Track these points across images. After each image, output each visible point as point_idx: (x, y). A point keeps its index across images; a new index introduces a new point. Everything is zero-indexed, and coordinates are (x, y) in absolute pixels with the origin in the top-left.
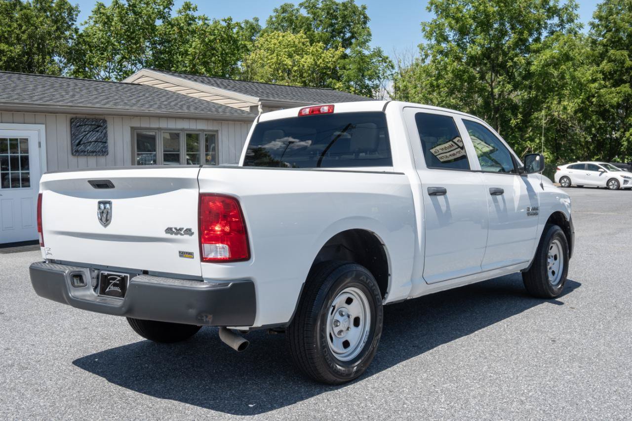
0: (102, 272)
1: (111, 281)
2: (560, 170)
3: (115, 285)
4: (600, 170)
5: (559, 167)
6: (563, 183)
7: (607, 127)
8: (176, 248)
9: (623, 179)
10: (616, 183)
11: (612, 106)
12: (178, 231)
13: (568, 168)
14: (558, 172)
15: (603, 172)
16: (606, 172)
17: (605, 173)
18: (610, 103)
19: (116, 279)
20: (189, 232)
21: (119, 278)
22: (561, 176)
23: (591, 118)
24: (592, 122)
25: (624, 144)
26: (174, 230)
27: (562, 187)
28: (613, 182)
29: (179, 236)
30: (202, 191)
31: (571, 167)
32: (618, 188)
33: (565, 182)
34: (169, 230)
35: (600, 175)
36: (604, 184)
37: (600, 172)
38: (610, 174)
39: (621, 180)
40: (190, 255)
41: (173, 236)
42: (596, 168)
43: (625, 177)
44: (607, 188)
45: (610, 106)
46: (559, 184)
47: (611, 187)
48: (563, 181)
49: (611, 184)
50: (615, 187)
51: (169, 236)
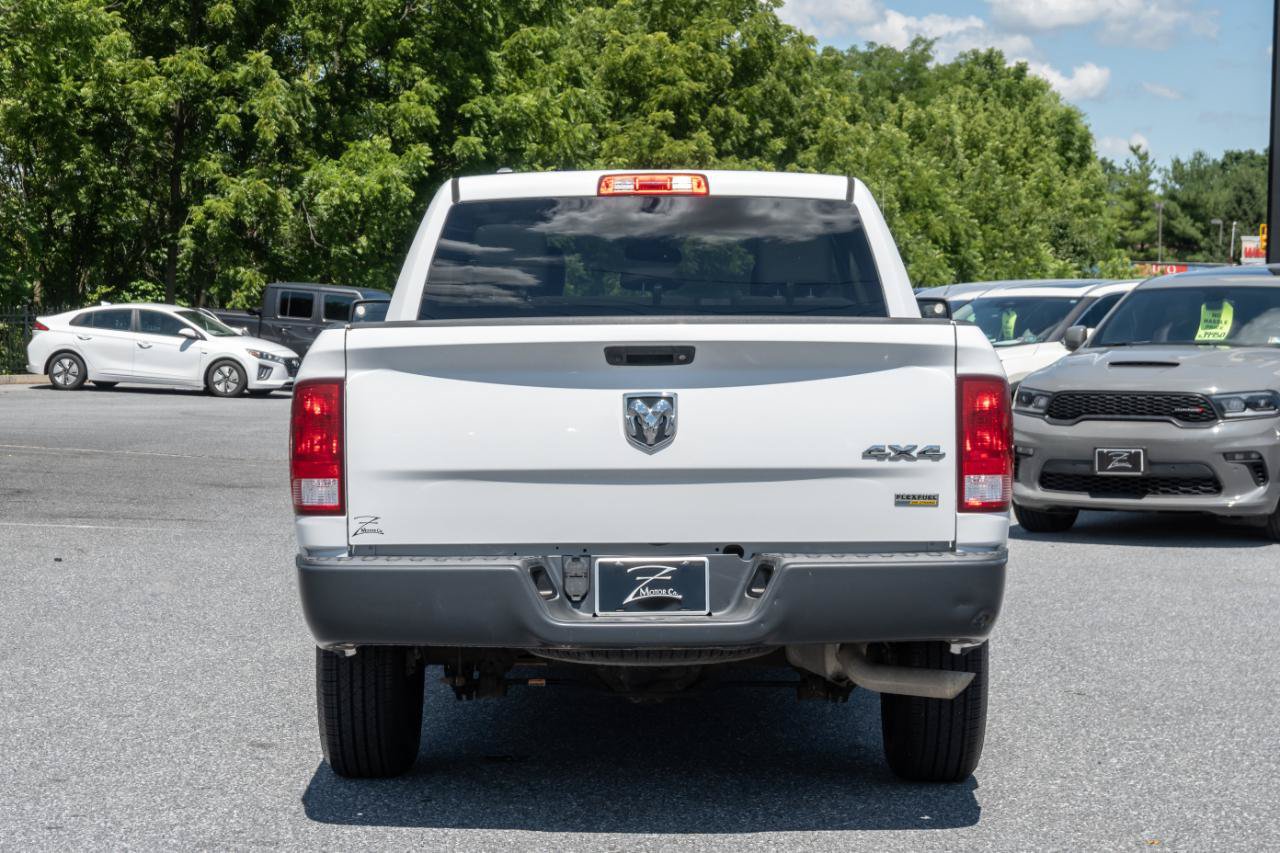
0: (600, 560)
1: (639, 578)
2: (46, 329)
3: (657, 585)
4: (183, 331)
5: (41, 320)
6: (59, 374)
7: (122, 188)
9: (257, 361)
10: (235, 375)
11: (143, 118)
12: (906, 452)
13: (73, 323)
14: (39, 337)
15: (191, 339)
16: (203, 338)
17: (198, 343)
18: (139, 105)
19: (658, 571)
20: (932, 454)
21: (669, 568)
22: (54, 351)
23: (76, 152)
24: (82, 166)
25: (183, 247)
26: (888, 450)
27: (55, 387)
28: (226, 369)
29: (902, 463)
30: (962, 370)
31: (86, 321)
32: (244, 392)
33: (66, 371)
34: (874, 453)
35: (183, 348)
36: (194, 376)
37: (183, 340)
38: (216, 346)
39: (251, 365)
40: (931, 500)
41: (886, 464)
42: (168, 326)
43: (262, 355)
44: (209, 391)
45: (137, 114)
46: (46, 380)
47: (220, 388)
48: (58, 369)
49: (217, 377)
50: (233, 387)
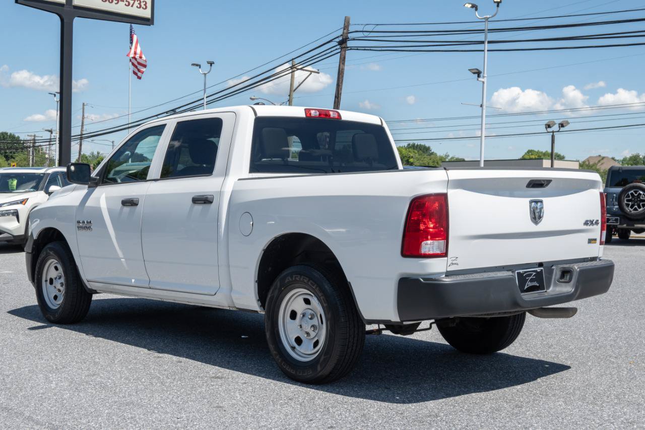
0: (517, 271)
1: (527, 278)
3: (532, 280)
8: (586, 236)
12: (592, 222)
19: (532, 274)
20: (597, 222)
21: (534, 273)
26: (589, 222)
29: (591, 227)
30: (600, 191)
34: (586, 223)
40: (594, 241)
51: (586, 227)
